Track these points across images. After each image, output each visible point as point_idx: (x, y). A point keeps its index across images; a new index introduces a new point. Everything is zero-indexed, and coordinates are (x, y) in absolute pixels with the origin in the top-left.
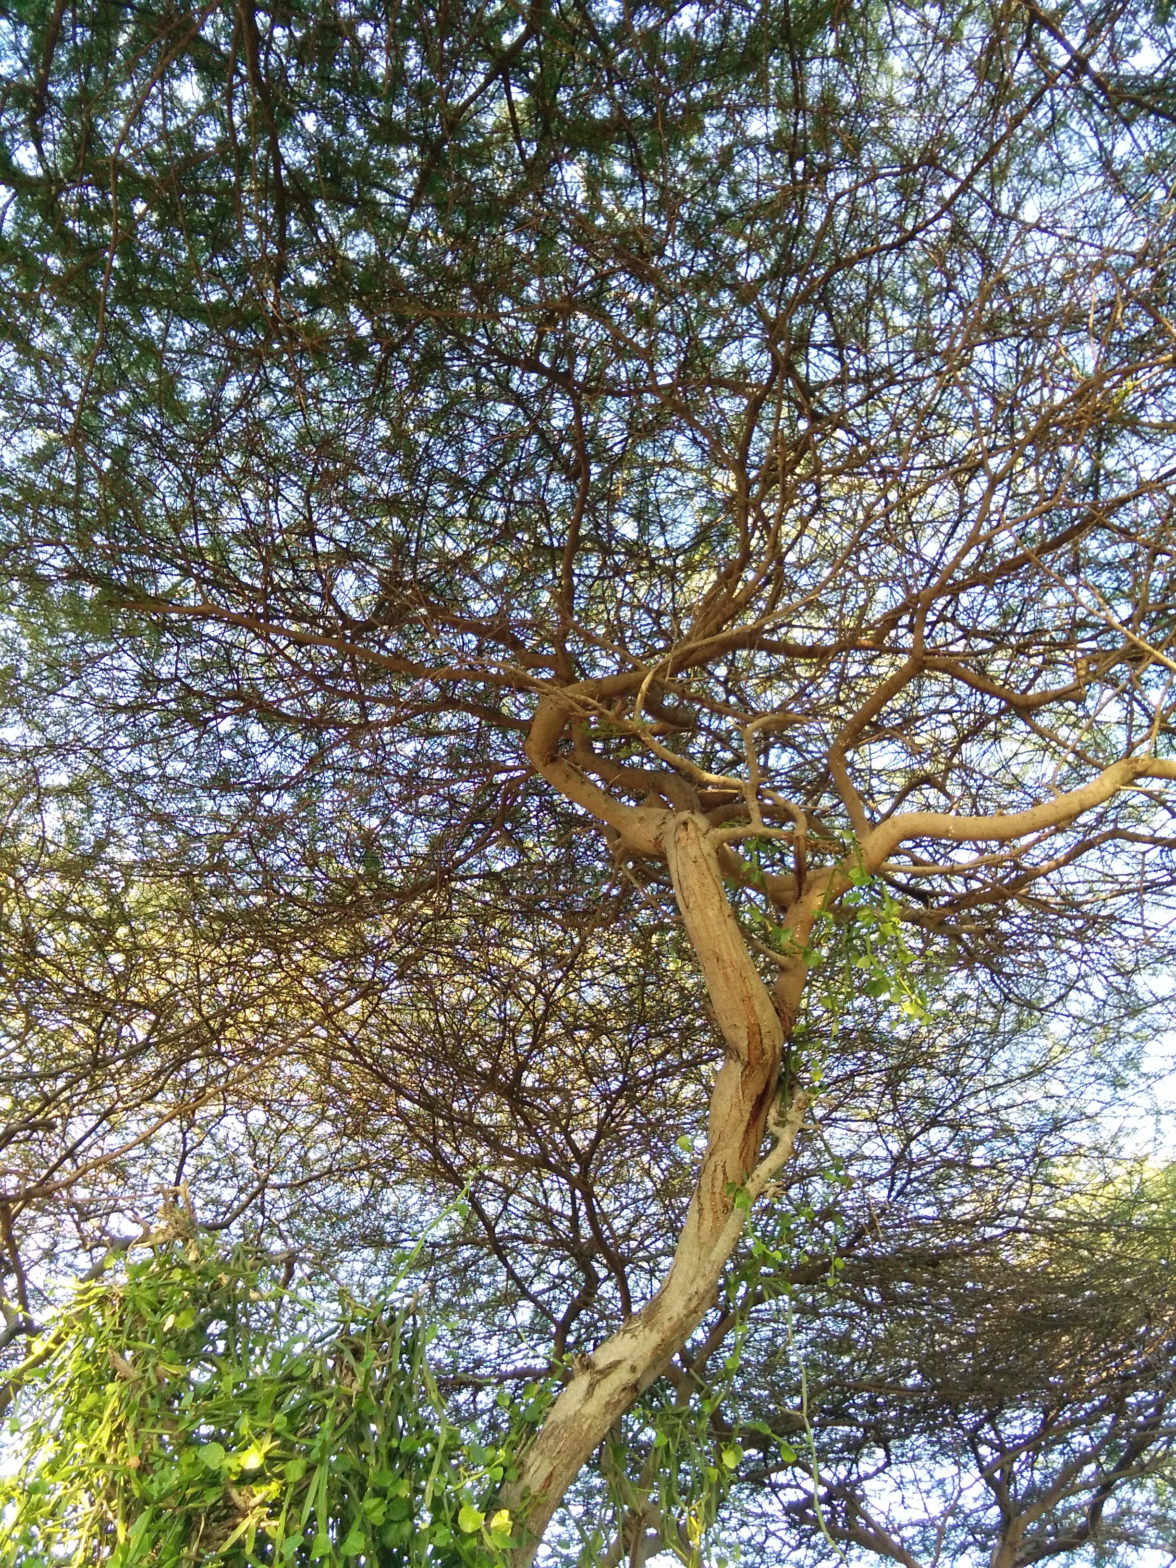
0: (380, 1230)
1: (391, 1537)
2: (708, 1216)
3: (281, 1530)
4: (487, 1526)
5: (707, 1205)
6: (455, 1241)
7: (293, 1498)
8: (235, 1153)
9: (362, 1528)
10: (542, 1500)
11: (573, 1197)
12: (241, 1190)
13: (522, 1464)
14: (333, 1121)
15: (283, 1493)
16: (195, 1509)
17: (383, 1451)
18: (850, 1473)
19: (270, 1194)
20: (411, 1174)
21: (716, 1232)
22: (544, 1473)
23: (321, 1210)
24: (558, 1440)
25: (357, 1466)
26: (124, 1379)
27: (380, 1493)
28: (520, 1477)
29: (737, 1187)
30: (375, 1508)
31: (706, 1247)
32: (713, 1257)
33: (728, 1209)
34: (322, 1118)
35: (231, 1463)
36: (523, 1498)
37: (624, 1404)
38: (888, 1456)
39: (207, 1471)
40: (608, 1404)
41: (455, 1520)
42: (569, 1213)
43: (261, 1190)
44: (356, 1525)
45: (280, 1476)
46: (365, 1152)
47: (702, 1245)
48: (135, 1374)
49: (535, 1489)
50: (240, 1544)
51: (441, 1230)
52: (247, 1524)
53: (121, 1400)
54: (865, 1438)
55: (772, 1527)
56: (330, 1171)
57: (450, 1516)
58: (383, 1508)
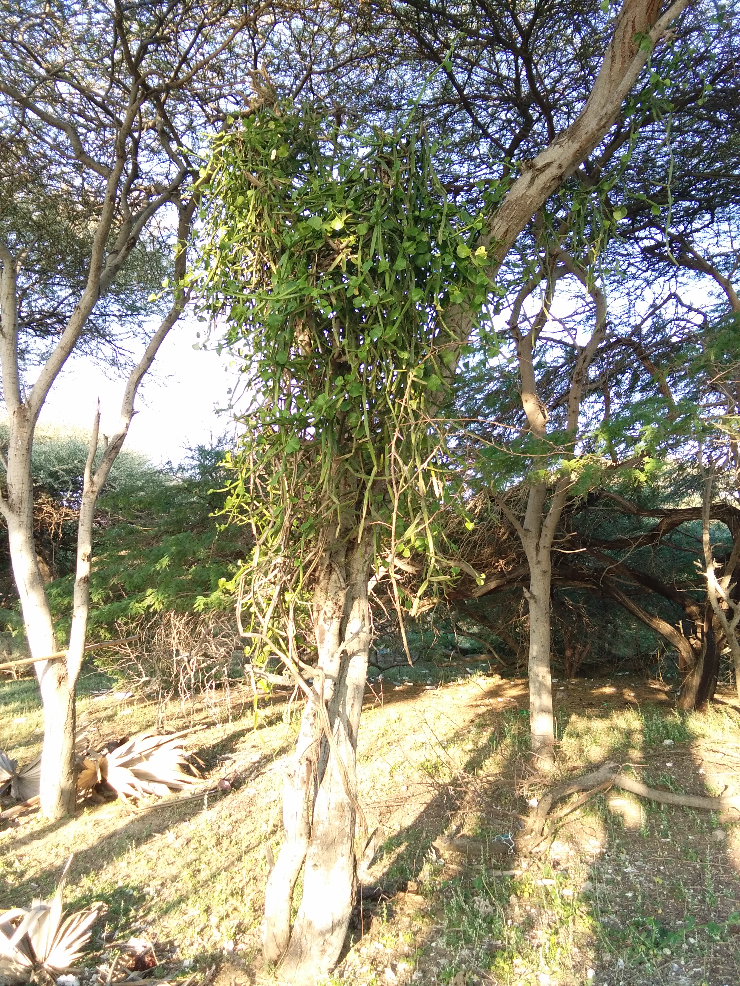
0: (388, 99)
1: (419, 261)
2: (618, 60)
3: (359, 259)
4: (473, 254)
5: (618, 52)
6: (438, 102)
7: (363, 244)
8: (287, 50)
9: (404, 256)
10: (503, 243)
11: (517, 66)
12: (296, 77)
13: (490, 225)
14: (349, 23)
15: (358, 242)
16: (311, 251)
17: (411, 218)
18: (686, 228)
19: (316, 78)
20: (404, 57)
21: (623, 72)
22: (503, 230)
23: (348, 87)
24: (512, 210)
25: (397, 226)
26: (256, 188)
27: (411, 239)
28: (489, 232)
29: (642, 36)
30: (409, 247)
31: (614, 83)
32: (620, 88)
33: (633, 54)
34: (340, 21)
35: (326, 226)
36: (491, 243)
37: (553, 188)
38: (713, 218)
39: (314, 231)
40: (543, 188)
41: (455, 251)
42: (514, 76)
43: (308, 77)
44: (400, 255)
45: (354, 233)
46: (373, 44)
47: (611, 82)
48: (261, 184)
49: (498, 238)
50: (338, 267)
51: (428, 96)
52: (341, 258)
53: (256, 200)
54: (700, 208)
55: (632, 261)
56: (351, 59)
57: (452, 250)
58: (414, 246)
